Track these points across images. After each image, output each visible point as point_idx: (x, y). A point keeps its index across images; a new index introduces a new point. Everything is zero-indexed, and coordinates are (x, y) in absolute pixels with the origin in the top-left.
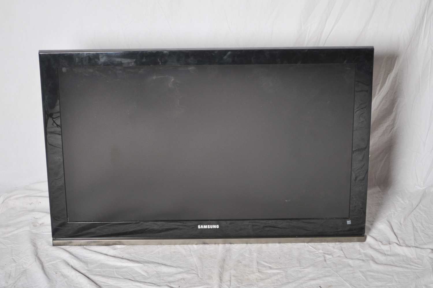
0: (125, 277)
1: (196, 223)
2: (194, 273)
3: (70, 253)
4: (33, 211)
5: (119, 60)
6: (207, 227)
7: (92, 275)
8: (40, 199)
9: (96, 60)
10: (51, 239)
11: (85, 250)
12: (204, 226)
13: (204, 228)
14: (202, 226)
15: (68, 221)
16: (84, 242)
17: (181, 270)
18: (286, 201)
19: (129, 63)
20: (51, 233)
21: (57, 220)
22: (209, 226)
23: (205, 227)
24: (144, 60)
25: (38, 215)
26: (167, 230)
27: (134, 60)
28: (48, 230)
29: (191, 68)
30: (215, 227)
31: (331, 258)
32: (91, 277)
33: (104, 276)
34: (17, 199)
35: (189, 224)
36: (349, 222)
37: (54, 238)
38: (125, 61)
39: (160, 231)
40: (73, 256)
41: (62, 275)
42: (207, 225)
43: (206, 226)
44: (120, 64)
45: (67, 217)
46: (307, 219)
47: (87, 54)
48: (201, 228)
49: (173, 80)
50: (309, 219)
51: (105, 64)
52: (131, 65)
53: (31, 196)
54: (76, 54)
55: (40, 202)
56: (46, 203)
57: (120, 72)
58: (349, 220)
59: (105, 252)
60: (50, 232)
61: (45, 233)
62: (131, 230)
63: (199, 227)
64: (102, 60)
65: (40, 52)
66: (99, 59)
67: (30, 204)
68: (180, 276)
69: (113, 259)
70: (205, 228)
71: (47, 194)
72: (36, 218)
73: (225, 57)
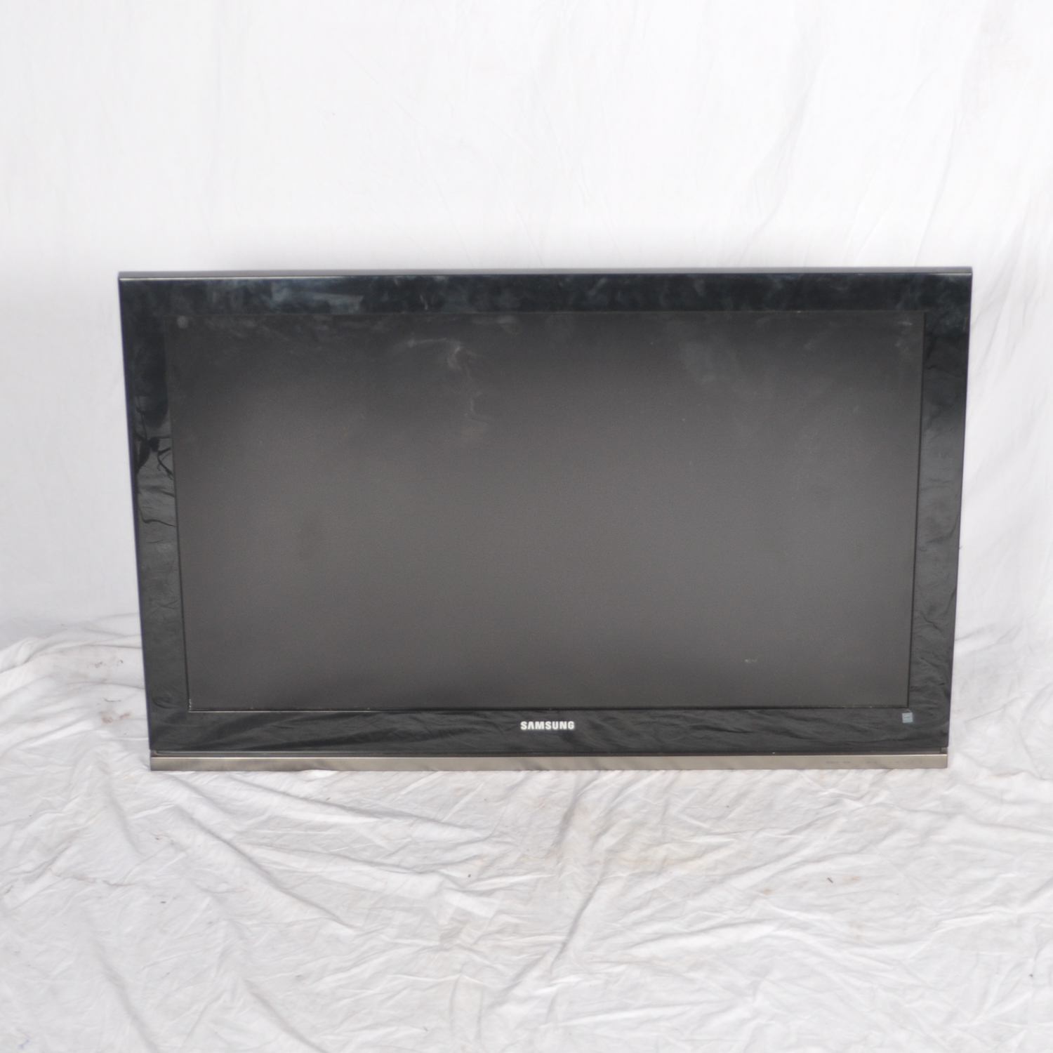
0: (333, 851)
1: (516, 715)
2: (507, 843)
3: (195, 789)
4: (103, 682)
5: (319, 297)
6: (545, 726)
7: (249, 843)
8: (121, 654)
9: (264, 297)
10: (147, 752)
11: (232, 783)
12: (537, 723)
13: (536, 728)
14: (531, 724)
15: (189, 708)
16: (230, 761)
17: (477, 835)
18: (747, 660)
19: (346, 307)
20: (147, 739)
21: (164, 707)
22: (548, 723)
23: (540, 726)
24: (385, 298)
25: (115, 693)
26: (442, 734)
27: (361, 298)
28: (140, 729)
29: (505, 320)
30: (563, 725)
31: (859, 809)
32: (247, 849)
33: (279, 848)
34: (62, 652)
35: (499, 719)
36: (908, 718)
37: (155, 753)
38: (337, 300)
39: (425, 737)
40: (201, 797)
41: (172, 844)
42: (545, 721)
43: (542, 723)
44: (325, 307)
45: (188, 698)
46: (800, 708)
47: (240, 282)
48: (529, 728)
49: (458, 349)
50: (806, 708)
51: (286, 307)
52: (351, 312)
53: (99, 645)
54: (211, 281)
55: (122, 662)
56: (134, 664)
57: (325, 328)
58: (908, 712)
59: (282, 789)
60: (144, 737)
61: (133, 739)
62: (351, 733)
63: (524, 726)
64: (279, 297)
65: (121, 275)
66: (270, 295)
67: (98, 665)
68: (472, 850)
69: (303, 805)
70: (540, 728)
71: (138, 641)
72: (110, 699)
73: (592, 293)
